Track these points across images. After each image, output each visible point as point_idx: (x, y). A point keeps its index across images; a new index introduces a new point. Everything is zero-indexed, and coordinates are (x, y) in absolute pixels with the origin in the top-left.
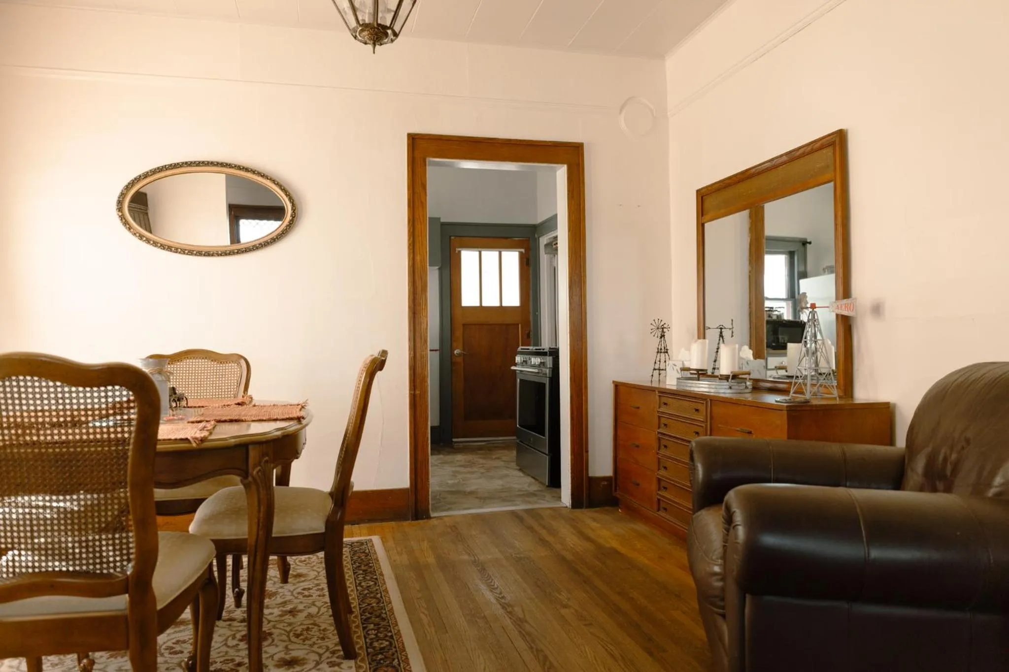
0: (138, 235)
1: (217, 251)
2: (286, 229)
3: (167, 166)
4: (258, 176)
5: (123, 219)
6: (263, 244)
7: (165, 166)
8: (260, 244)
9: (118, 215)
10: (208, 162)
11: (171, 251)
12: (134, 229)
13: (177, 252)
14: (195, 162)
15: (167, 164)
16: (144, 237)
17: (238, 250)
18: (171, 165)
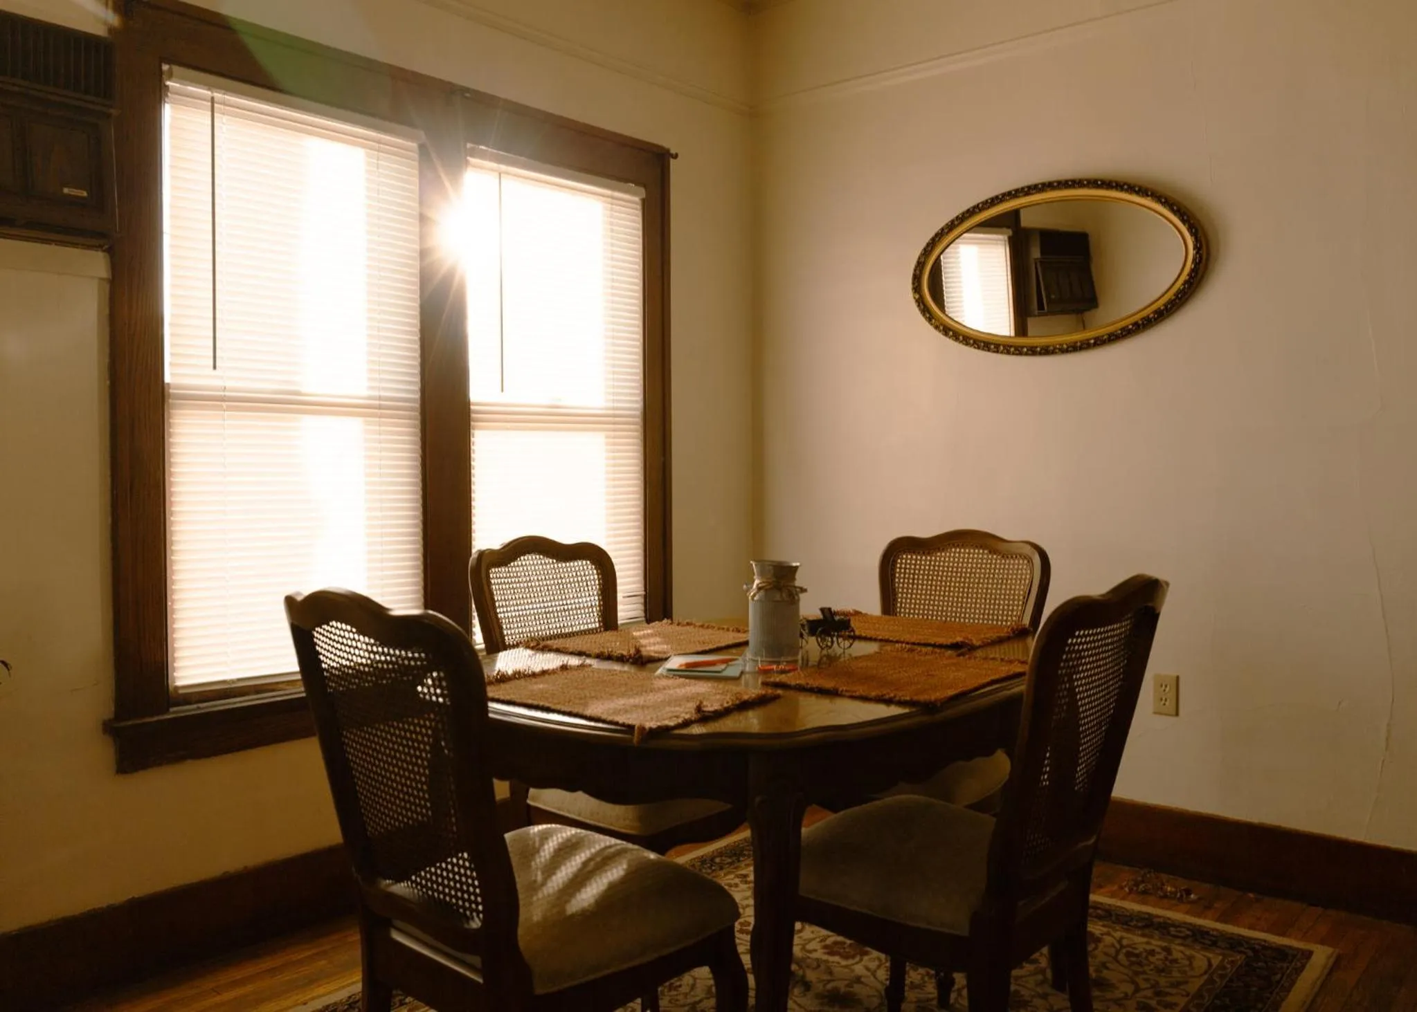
0: (941, 328)
1: (1060, 345)
2: (1183, 289)
3: (980, 206)
4: (1131, 194)
5: (921, 304)
6: (1140, 322)
7: (978, 205)
8: (1136, 324)
9: (915, 298)
10: (1044, 185)
11: (989, 350)
12: (935, 320)
13: (997, 352)
14: (1023, 188)
15: (980, 201)
16: (950, 330)
17: (1096, 339)
18: (987, 201)
